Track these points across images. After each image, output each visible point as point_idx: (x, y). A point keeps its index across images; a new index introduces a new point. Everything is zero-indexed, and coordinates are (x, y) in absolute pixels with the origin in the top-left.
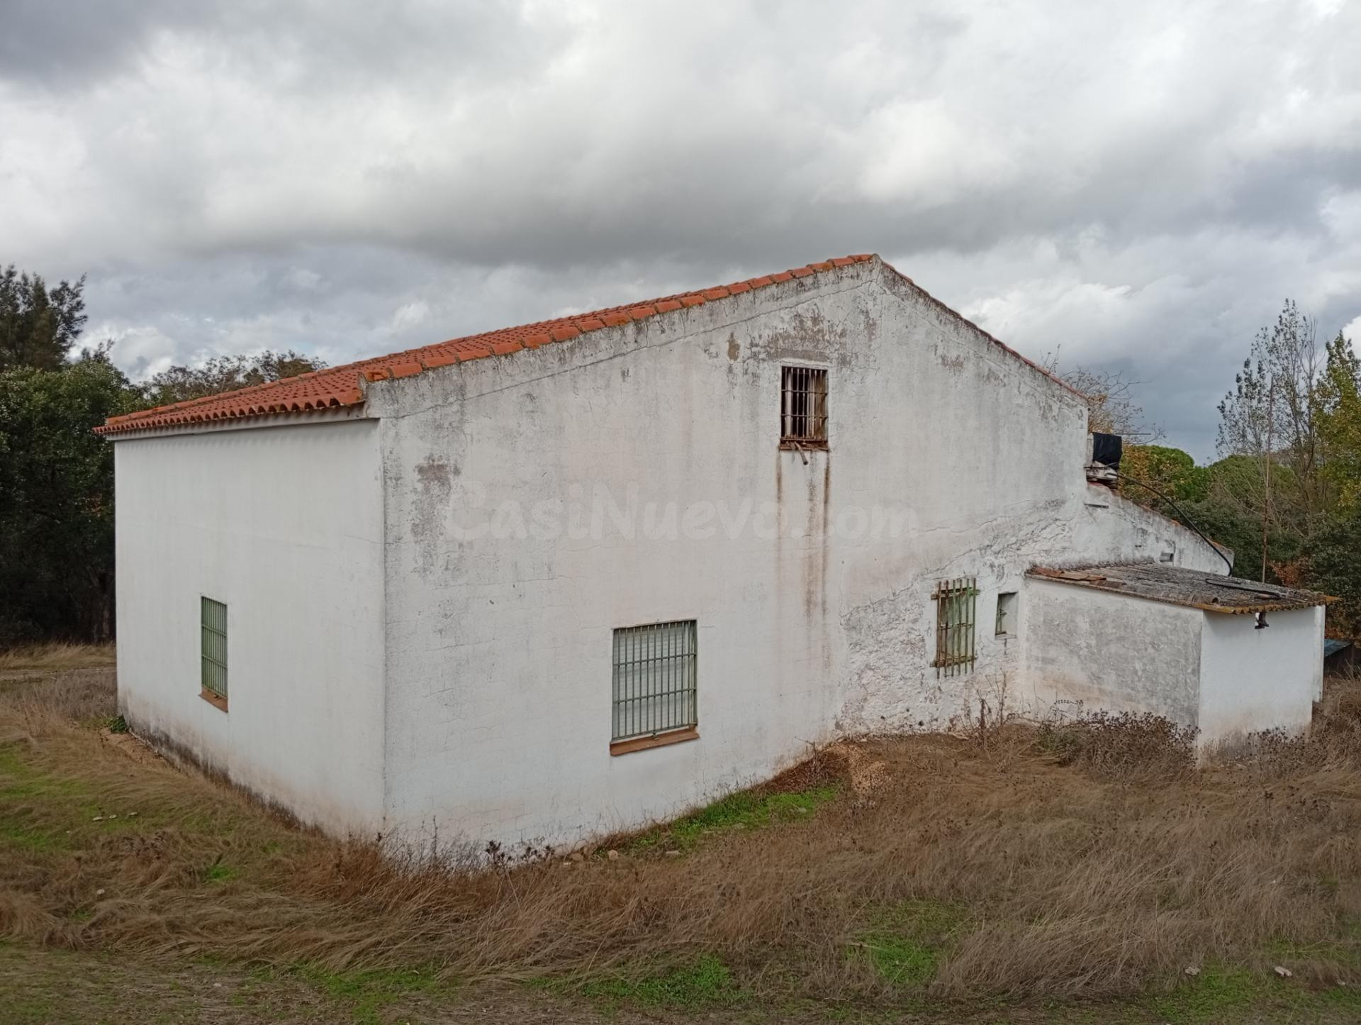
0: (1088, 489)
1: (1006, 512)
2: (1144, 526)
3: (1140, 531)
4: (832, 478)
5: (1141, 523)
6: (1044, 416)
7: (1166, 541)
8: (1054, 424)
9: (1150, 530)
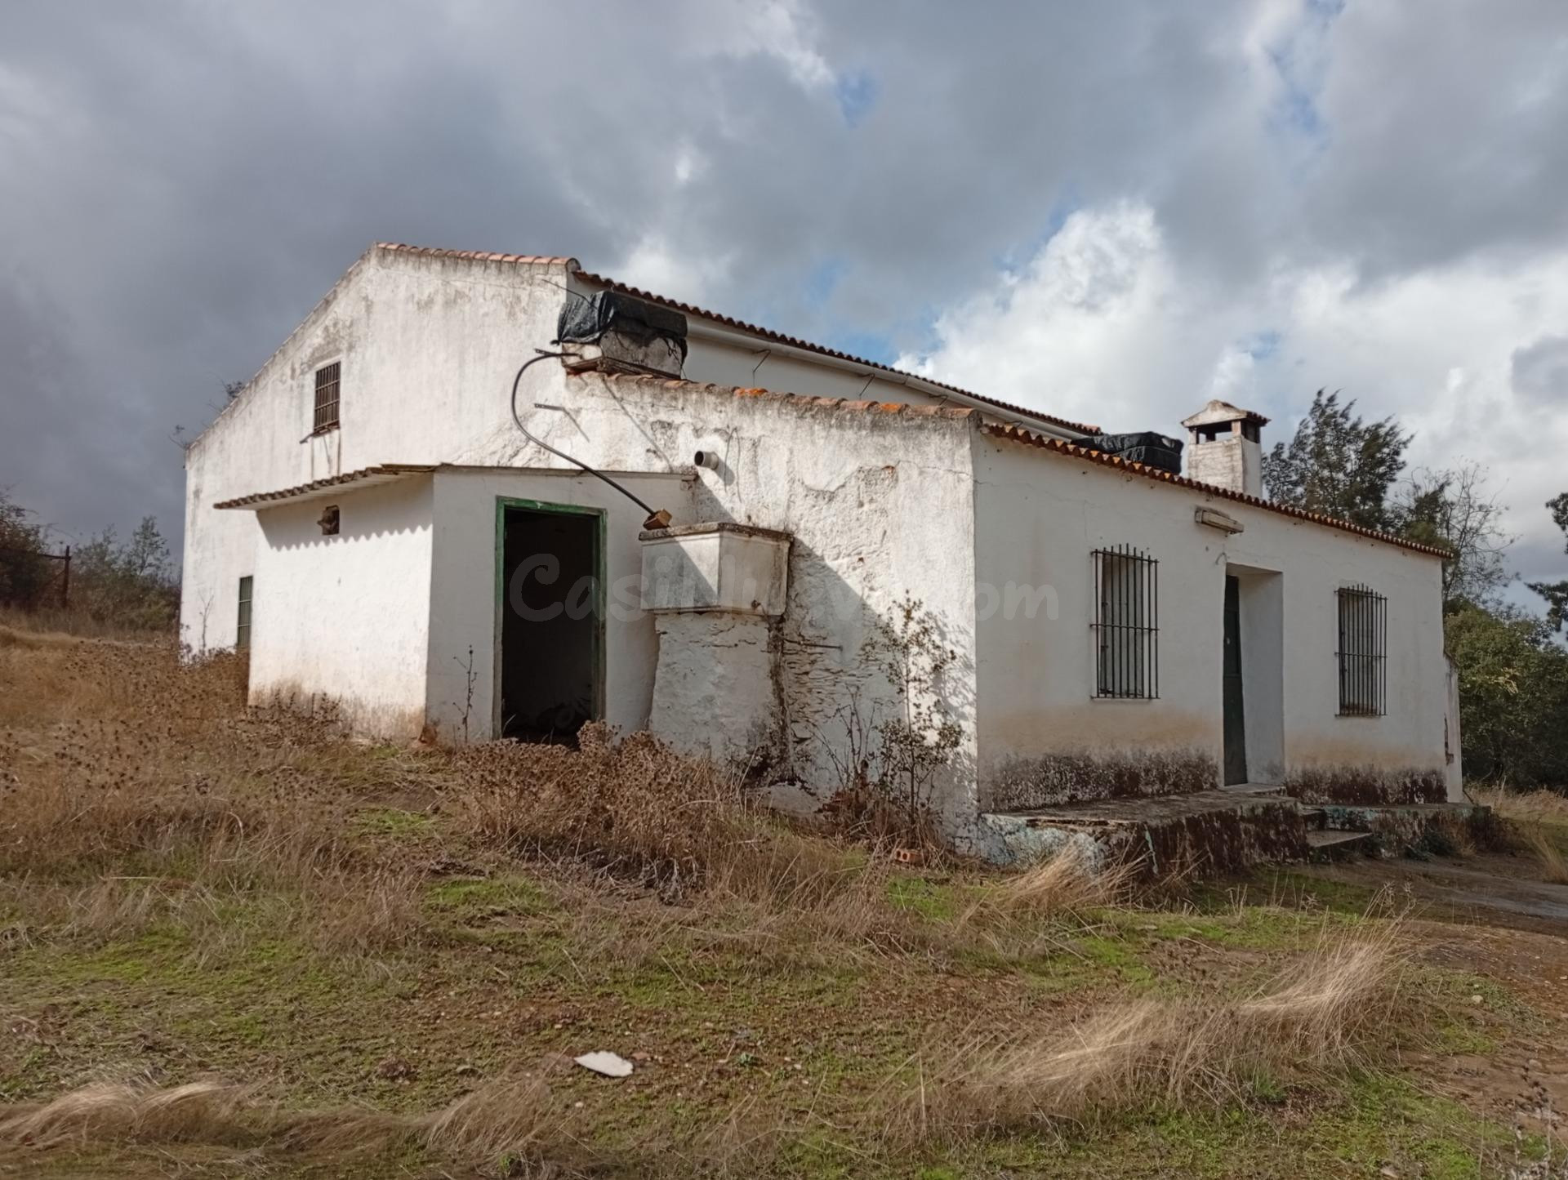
0: (567, 385)
1: (471, 445)
2: (663, 416)
3: (657, 426)
4: (342, 451)
5: (657, 412)
6: (511, 315)
7: (716, 430)
8: (522, 317)
9: (677, 418)
